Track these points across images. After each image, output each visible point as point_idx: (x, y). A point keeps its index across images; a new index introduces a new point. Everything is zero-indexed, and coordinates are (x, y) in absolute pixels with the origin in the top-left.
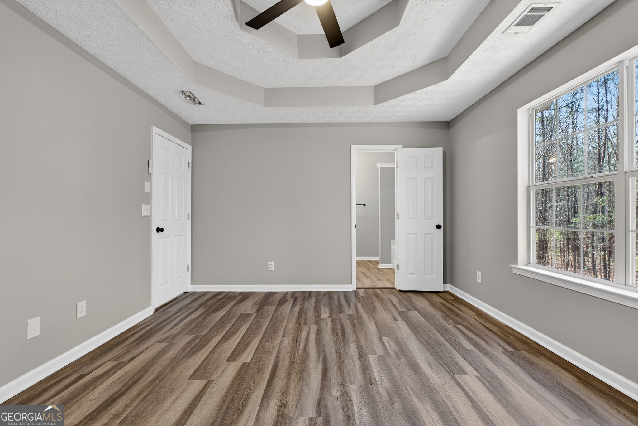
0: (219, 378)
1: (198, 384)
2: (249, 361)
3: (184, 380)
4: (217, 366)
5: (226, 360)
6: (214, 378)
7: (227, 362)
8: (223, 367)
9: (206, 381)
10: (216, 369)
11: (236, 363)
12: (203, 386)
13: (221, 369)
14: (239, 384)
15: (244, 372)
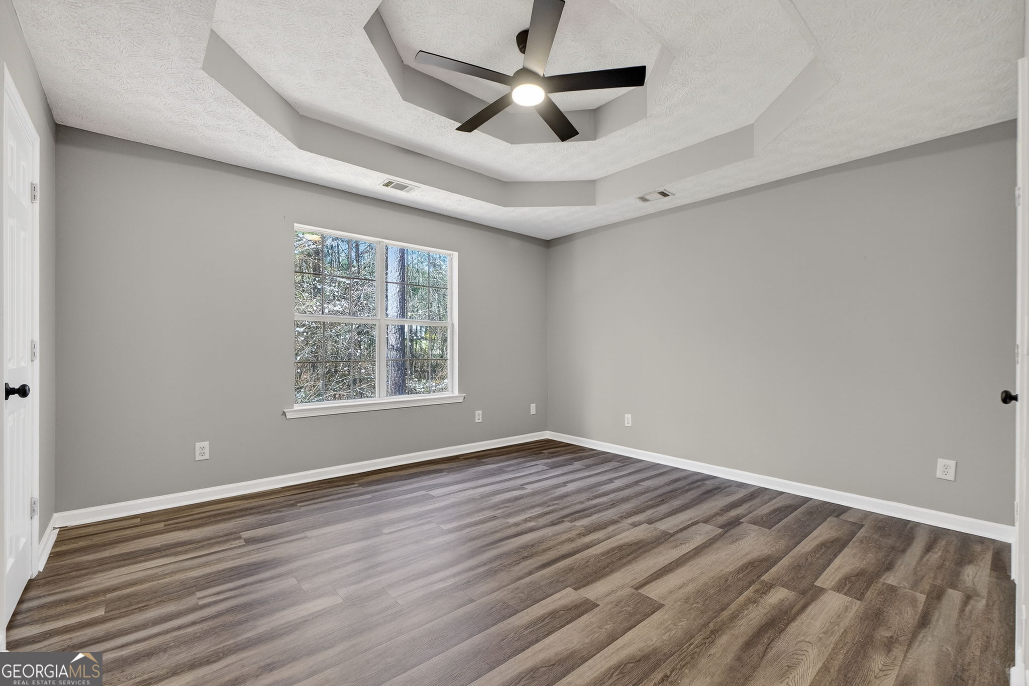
0: (622, 587)
1: (654, 591)
2: (569, 589)
3: (670, 607)
4: (617, 605)
5: (598, 608)
6: (629, 591)
7: (598, 603)
8: (608, 599)
9: (641, 591)
10: (620, 602)
11: (586, 596)
12: (647, 586)
13: (613, 598)
14: (604, 568)
15: (587, 577)
